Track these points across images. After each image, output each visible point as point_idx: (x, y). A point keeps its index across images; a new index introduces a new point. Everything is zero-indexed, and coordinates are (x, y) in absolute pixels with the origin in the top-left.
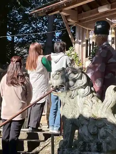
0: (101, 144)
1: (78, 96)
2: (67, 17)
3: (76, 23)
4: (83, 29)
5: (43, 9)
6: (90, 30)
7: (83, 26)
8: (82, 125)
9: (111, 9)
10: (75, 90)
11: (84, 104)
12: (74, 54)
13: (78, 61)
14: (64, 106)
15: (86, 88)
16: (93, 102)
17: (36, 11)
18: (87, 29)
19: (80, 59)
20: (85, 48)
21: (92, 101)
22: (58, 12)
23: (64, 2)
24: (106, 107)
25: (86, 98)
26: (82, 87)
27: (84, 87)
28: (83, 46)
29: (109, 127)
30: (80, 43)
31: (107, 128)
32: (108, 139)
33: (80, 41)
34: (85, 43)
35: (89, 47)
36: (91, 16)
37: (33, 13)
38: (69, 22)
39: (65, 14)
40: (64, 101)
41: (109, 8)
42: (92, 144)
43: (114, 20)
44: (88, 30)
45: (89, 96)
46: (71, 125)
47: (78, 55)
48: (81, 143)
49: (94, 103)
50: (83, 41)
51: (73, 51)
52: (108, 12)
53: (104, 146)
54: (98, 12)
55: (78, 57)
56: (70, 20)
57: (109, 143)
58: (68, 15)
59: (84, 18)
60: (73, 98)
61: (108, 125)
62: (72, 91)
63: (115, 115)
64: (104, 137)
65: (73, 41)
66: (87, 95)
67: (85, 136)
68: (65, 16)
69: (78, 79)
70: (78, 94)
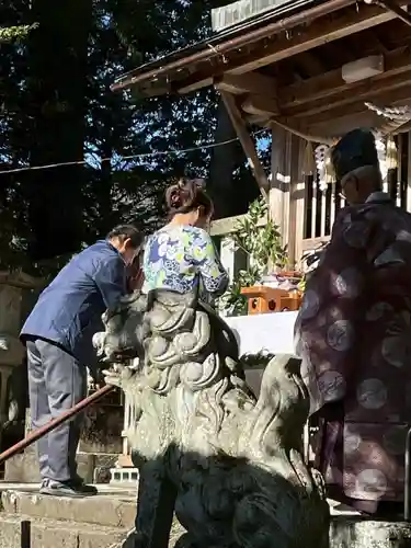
2: (240, 100)
3: (273, 118)
4: (296, 140)
5: (154, 73)
6: (318, 144)
7: (298, 129)
8: (186, 487)
9: (385, 71)
10: (171, 366)
11: (198, 414)
12: (263, 227)
13: (278, 249)
14: (138, 420)
15: (207, 360)
16: (226, 409)
17: (134, 80)
18: (309, 139)
19: (286, 240)
20: (301, 203)
21: (222, 405)
23: (222, 51)
24: (260, 425)
25: (204, 395)
26: (191, 358)
27: (199, 359)
28: (294, 198)
30: (284, 187)
31: (259, 497)
33: (287, 179)
34: (301, 186)
35: (314, 200)
36: (320, 96)
37: (125, 88)
38: (245, 115)
39: (233, 87)
40: (138, 404)
41: (376, 68)
43: (391, 107)
44: (311, 143)
46: (159, 484)
47: (277, 230)
49: (228, 412)
50: (295, 180)
51: (263, 214)
52: (376, 82)
54: (343, 82)
55: (278, 235)
56: (250, 109)
58: (244, 90)
59: (298, 102)
60: (164, 394)
62: (162, 370)
63: (291, 451)
65: (263, 181)
66: (209, 386)
68: (233, 95)
69: (181, 330)
70: (179, 382)
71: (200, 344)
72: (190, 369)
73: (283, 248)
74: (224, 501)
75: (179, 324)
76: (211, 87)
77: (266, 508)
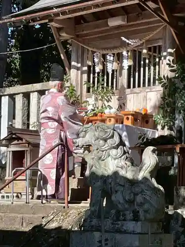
0: (138, 212)
1: (110, 158)
2: (59, 30)
3: (72, 38)
5: (24, 17)
6: (96, 52)
7: (84, 44)
8: (117, 191)
9: (128, 22)
10: (106, 150)
11: (117, 167)
12: (69, 87)
13: (75, 97)
14: (91, 169)
15: (119, 148)
17: (13, 19)
18: (90, 49)
20: (85, 76)
21: (126, 164)
22: (47, 21)
23: (60, 11)
25: (119, 161)
26: (114, 148)
28: (82, 73)
29: (146, 193)
30: (78, 69)
32: (146, 206)
33: (79, 65)
34: (85, 68)
35: (92, 75)
36: (96, 30)
39: (57, 25)
40: (92, 164)
41: (124, 21)
42: (128, 212)
43: (132, 39)
44: (91, 51)
45: (123, 157)
46: (101, 192)
47: (75, 88)
48: (113, 212)
49: (129, 166)
50: (83, 65)
51: (68, 81)
52: (121, 27)
53: (141, 214)
54: (108, 26)
55: (74, 90)
56: (63, 34)
57: (146, 211)
58: (61, 26)
59: (85, 32)
60: (103, 160)
61: (146, 191)
62: (103, 151)
63: (153, 179)
64: (141, 205)
66: (121, 157)
67: (119, 203)
68: (56, 28)
69: (110, 138)
70: (109, 156)
71: (117, 143)
72: (114, 152)
73: (77, 96)
74: (132, 196)
75: (110, 136)
76: (46, 24)
77: (148, 198)
